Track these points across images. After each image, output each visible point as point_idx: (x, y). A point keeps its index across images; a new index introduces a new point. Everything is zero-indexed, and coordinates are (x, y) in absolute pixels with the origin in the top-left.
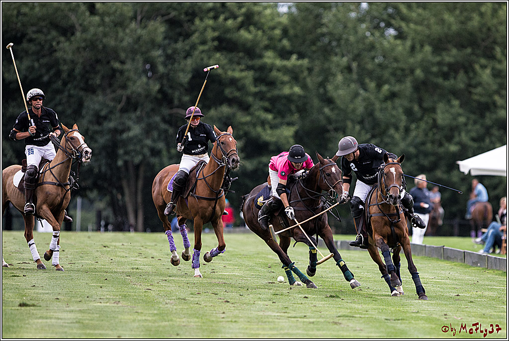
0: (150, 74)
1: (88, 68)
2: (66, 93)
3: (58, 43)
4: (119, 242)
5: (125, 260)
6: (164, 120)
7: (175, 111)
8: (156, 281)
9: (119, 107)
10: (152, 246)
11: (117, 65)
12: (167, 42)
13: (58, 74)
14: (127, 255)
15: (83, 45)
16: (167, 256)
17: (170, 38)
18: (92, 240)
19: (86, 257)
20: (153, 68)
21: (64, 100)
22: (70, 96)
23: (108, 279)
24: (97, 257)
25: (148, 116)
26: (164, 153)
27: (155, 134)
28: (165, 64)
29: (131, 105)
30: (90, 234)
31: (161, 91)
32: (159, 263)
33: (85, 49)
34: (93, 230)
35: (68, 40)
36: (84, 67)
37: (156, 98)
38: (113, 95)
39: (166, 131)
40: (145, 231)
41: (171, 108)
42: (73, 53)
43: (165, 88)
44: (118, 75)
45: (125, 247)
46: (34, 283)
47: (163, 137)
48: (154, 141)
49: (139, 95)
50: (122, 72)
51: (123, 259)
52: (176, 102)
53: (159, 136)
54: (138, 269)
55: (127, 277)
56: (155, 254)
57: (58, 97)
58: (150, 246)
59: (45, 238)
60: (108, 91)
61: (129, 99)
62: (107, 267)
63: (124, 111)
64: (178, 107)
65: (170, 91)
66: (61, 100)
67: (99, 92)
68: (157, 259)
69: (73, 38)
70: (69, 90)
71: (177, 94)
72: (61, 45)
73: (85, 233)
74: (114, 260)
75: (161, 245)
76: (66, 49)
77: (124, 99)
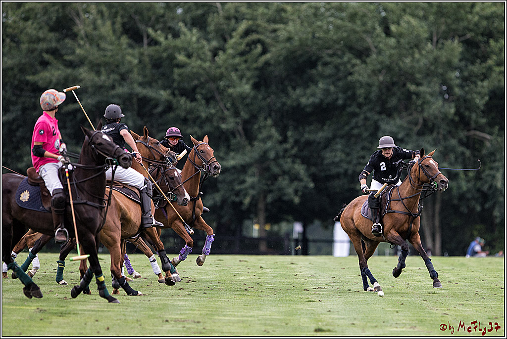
0: (446, 96)
1: (384, 90)
2: (362, 116)
3: (354, 66)
4: (416, 266)
5: (422, 284)
6: (461, 143)
7: (472, 133)
8: (453, 306)
9: (416, 129)
10: (449, 270)
11: (412, 88)
12: (463, 63)
13: (354, 97)
14: (423, 280)
15: (379, 66)
16: (464, 280)
17: (467, 60)
18: (389, 265)
19: (382, 282)
20: (450, 91)
21: (361, 123)
22: (366, 119)
23: (404, 304)
24: (393, 282)
25: (445, 139)
26: (462, 175)
27: (452, 157)
28: (461, 87)
29: (427, 128)
30: (387, 258)
31: (457, 113)
32: (457, 287)
33: (380, 71)
34: (390, 255)
35: (364, 62)
36: (380, 90)
37: (452, 121)
38: (410, 118)
39: (463, 154)
40: (442, 255)
41: (469, 130)
42: (369, 76)
43: (462, 110)
44: (414, 97)
45: (422, 271)
46: (329, 308)
47: (460, 160)
48: (451, 164)
49: (436, 117)
50: (418, 95)
51: (419, 283)
52: (473, 125)
53: (456, 158)
54: (434, 293)
55: (424, 302)
56: (452, 278)
57: (354, 121)
58: (447, 270)
59: (341, 263)
60: (404, 114)
61: (425, 121)
62: (403, 291)
63: (420, 134)
64: (475, 129)
65: (467, 113)
66: (357, 123)
67: (395, 115)
68: (454, 283)
69: (368, 60)
70: (365, 113)
71: (474, 116)
72: (357, 68)
73: (382, 258)
74: (410, 284)
75: (459, 269)
76: (361, 73)
77: (421, 121)
